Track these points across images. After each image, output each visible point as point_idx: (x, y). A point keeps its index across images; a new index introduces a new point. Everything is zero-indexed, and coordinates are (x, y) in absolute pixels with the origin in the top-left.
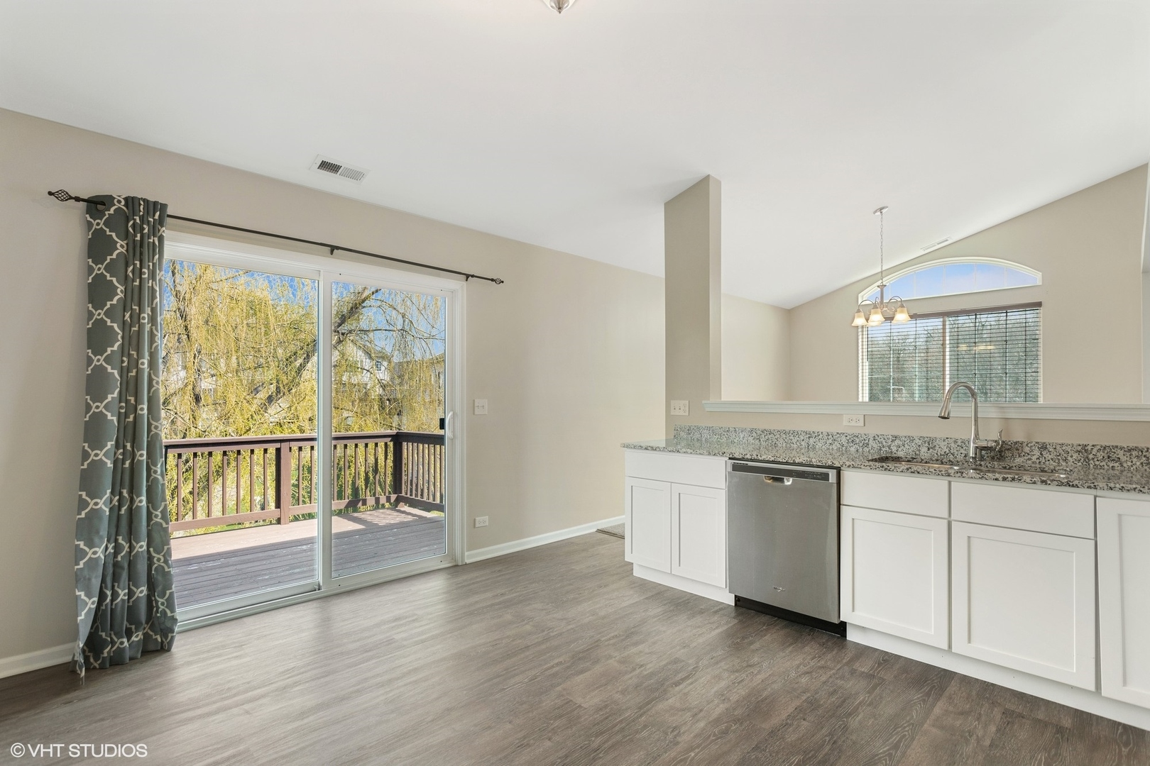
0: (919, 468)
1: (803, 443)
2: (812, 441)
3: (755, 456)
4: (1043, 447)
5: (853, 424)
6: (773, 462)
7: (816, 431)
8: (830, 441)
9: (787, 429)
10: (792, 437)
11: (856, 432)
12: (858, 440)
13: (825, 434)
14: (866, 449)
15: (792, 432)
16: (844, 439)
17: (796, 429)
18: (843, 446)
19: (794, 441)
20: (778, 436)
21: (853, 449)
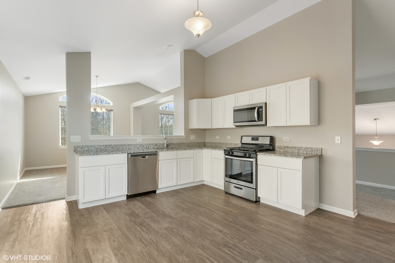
0: (173, 149)
1: (127, 148)
2: (130, 147)
3: (137, 152)
4: (173, 144)
5: (140, 141)
6: (143, 152)
7: (131, 144)
8: (135, 146)
9: (122, 144)
10: (124, 146)
11: (141, 144)
12: (141, 146)
13: (133, 144)
14: (143, 148)
15: (124, 145)
16: (138, 146)
17: (125, 144)
18: (138, 147)
19: (125, 147)
20: (119, 146)
21: (140, 148)
